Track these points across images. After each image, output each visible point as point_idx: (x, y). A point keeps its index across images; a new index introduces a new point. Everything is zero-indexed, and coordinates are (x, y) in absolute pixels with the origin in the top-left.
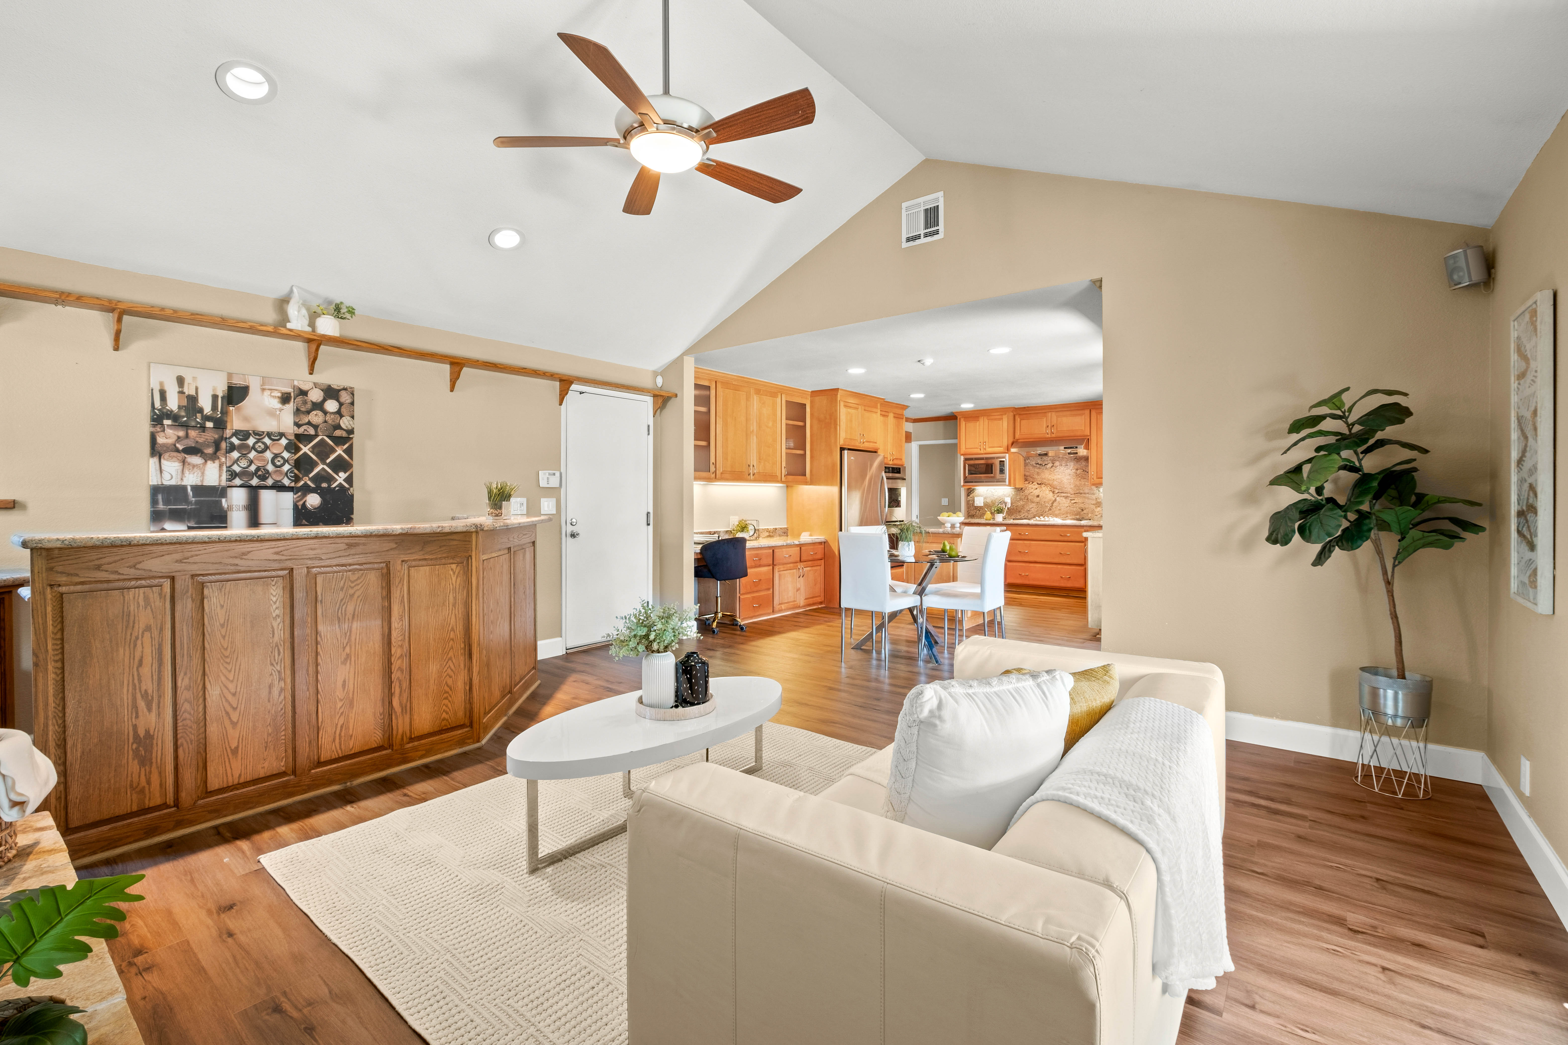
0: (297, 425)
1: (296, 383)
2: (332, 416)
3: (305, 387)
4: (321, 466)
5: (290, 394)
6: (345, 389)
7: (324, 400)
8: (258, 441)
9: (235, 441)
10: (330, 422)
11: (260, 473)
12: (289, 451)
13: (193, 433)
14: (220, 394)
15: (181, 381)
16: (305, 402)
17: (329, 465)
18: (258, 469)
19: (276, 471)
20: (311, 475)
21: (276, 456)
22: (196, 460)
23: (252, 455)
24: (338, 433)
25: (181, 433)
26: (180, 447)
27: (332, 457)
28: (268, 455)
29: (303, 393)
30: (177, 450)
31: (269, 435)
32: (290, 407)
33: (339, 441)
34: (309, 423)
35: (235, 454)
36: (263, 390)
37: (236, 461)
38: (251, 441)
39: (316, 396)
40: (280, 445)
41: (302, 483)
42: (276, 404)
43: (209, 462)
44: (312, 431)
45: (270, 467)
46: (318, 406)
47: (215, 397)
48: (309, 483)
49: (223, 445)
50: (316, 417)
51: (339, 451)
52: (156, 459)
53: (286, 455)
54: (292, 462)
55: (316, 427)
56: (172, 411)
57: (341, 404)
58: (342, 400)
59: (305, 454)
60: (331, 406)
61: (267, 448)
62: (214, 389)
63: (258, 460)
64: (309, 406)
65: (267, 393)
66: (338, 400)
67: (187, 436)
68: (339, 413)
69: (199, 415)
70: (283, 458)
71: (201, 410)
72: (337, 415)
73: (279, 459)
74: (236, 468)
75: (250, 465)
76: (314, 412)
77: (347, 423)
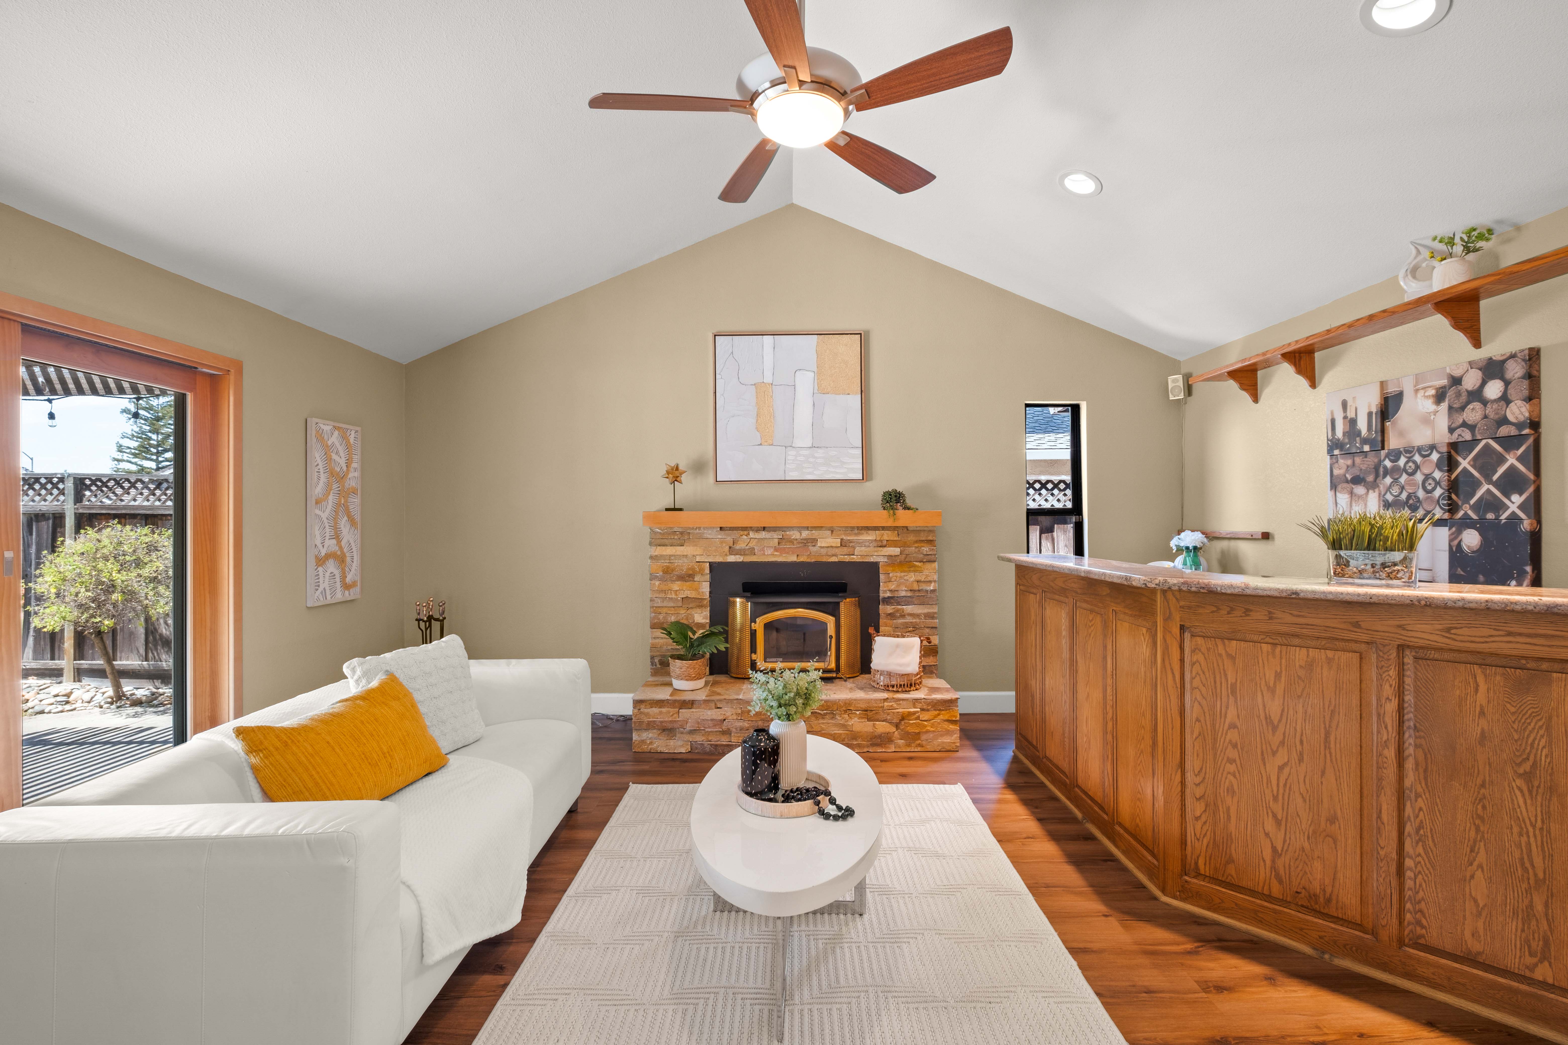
0: (1451, 430)
1: (1448, 371)
2: (1495, 406)
3: (1457, 373)
4: (1485, 487)
5: (1444, 387)
6: (1513, 356)
7: (1484, 383)
8: (1410, 459)
9: (1388, 463)
10: (1492, 415)
11: (1411, 502)
12: (1440, 470)
13: (1358, 460)
14: (1374, 410)
15: (1345, 405)
16: (1458, 394)
17: (1496, 484)
18: (1409, 497)
19: (1428, 498)
20: (1472, 502)
21: (1427, 477)
22: (1360, 490)
23: (1404, 478)
24: (1504, 431)
25: (1349, 462)
26: (1349, 477)
27: (1501, 471)
28: (1419, 477)
29: (1456, 381)
30: (1347, 482)
31: (1419, 450)
32: (1444, 406)
33: (1509, 443)
34: (1464, 425)
35: (1388, 480)
36: (1417, 391)
37: (1389, 489)
38: (1402, 461)
39: (1471, 381)
40: (1431, 461)
41: (1461, 514)
42: (1428, 405)
43: (1371, 491)
44: (1467, 436)
45: (1421, 494)
46: (1476, 395)
47: (1370, 414)
48: (1470, 513)
49: (1381, 470)
50: (1473, 413)
51: (1511, 460)
52: (1333, 493)
53: (1437, 475)
54: (1444, 484)
55: (1472, 428)
56: (1339, 440)
57: (1507, 383)
58: (1509, 375)
59: (1465, 470)
60: (1494, 389)
61: (1417, 467)
62: (1369, 406)
63: (1410, 485)
64: (1464, 398)
65: (1421, 393)
66: (1502, 378)
67: (1354, 464)
68: (1505, 399)
69: (1358, 439)
70: (1434, 479)
71: (1359, 432)
72: (1503, 403)
73: (1430, 481)
74: (1389, 497)
75: (1401, 493)
76: (1470, 406)
77: (1517, 412)
